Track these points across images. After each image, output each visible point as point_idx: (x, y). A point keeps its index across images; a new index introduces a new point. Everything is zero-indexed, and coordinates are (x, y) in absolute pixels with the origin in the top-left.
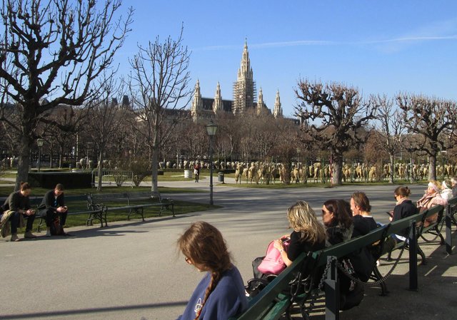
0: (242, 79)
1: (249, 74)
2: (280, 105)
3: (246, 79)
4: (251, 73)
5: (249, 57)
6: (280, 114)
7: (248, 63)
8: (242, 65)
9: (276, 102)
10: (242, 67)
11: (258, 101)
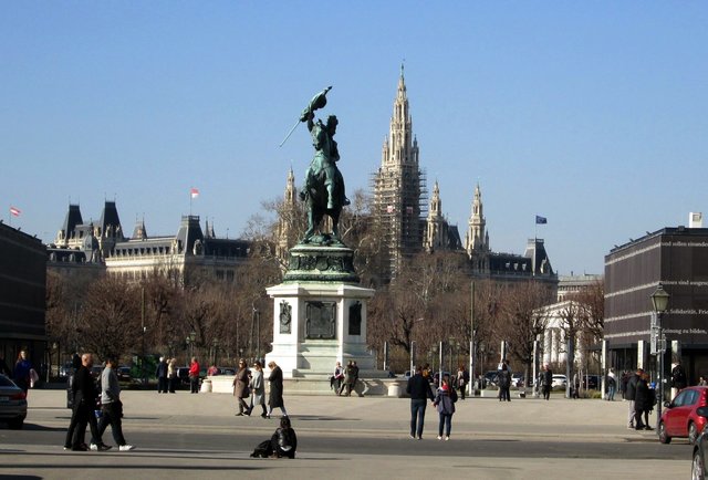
0: (394, 165)
1: (409, 154)
2: (482, 225)
3: (403, 167)
4: (416, 151)
5: (410, 111)
6: (482, 245)
7: (408, 127)
8: (392, 132)
9: (475, 217)
10: (393, 138)
11: (429, 215)
